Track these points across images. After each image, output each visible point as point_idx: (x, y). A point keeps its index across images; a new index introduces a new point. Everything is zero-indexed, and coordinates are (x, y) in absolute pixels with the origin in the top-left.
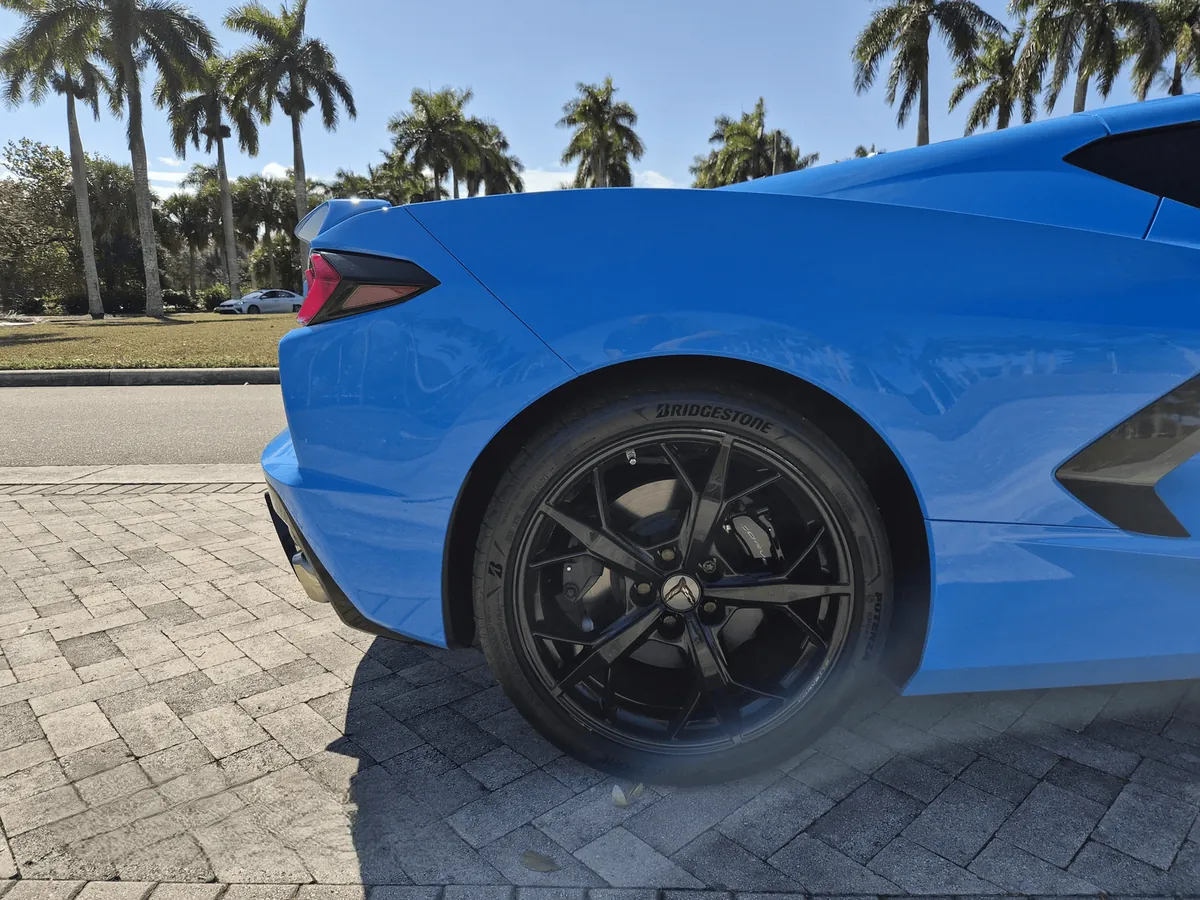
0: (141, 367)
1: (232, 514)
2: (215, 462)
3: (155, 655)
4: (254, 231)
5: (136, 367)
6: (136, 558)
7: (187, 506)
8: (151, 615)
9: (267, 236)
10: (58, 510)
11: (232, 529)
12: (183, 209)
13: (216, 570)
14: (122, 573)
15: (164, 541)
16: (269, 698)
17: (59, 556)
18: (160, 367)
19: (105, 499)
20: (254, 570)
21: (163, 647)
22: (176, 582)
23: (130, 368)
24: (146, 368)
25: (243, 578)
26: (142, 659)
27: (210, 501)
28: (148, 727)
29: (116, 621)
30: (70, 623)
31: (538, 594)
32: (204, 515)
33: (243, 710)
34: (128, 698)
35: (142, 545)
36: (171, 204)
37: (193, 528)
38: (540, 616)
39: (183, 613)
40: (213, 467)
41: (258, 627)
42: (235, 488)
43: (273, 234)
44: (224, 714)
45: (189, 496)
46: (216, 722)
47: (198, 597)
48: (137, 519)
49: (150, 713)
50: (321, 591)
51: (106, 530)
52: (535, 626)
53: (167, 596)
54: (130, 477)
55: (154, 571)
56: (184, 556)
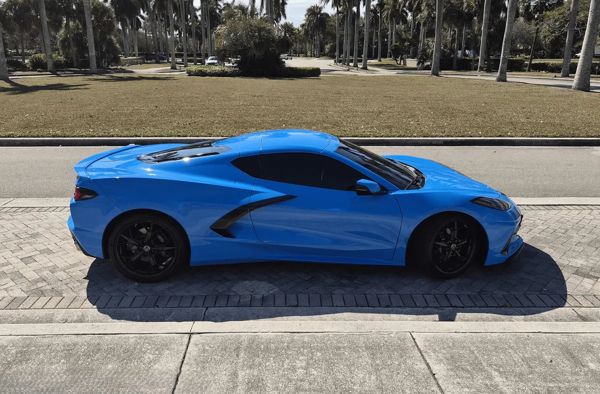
0: (11, 137)
1: (59, 220)
2: (51, 197)
3: (44, 262)
4: (61, 22)
5: (8, 137)
6: (34, 236)
7: (45, 217)
8: (42, 252)
9: (67, 25)
10: (3, 219)
11: (61, 226)
12: (15, 7)
13: (57, 240)
14: (30, 241)
15: (40, 230)
16: (71, 270)
17: (10, 235)
18: (19, 137)
19: (17, 214)
20: (67, 240)
21: (46, 260)
22: (46, 243)
23: (5, 137)
24: (13, 137)
25: (64, 242)
26: (41, 262)
27: (52, 215)
28: (46, 275)
29: (32, 254)
30: (22, 254)
31: (121, 250)
32: (51, 220)
33: (66, 272)
34: (40, 270)
35: (34, 232)
36: (8, 4)
37: (48, 226)
38: (121, 253)
39: (49, 251)
40: (51, 199)
41: (69, 255)
42: (59, 209)
43: (71, 23)
44: (62, 273)
45: (45, 213)
46: (60, 274)
47: (53, 248)
48: (30, 222)
49: (46, 273)
50: (80, 249)
51: (21, 226)
52: (119, 255)
53: (44, 247)
54: (23, 204)
55: (39, 240)
56: (47, 235)
